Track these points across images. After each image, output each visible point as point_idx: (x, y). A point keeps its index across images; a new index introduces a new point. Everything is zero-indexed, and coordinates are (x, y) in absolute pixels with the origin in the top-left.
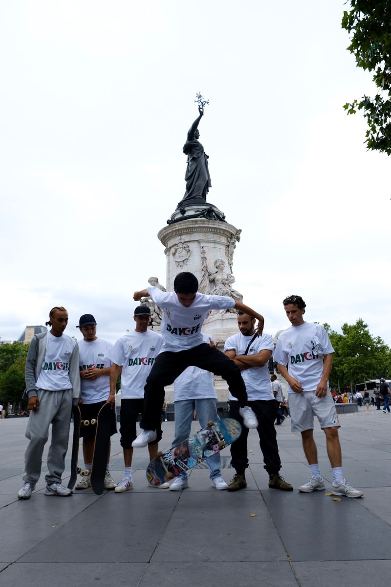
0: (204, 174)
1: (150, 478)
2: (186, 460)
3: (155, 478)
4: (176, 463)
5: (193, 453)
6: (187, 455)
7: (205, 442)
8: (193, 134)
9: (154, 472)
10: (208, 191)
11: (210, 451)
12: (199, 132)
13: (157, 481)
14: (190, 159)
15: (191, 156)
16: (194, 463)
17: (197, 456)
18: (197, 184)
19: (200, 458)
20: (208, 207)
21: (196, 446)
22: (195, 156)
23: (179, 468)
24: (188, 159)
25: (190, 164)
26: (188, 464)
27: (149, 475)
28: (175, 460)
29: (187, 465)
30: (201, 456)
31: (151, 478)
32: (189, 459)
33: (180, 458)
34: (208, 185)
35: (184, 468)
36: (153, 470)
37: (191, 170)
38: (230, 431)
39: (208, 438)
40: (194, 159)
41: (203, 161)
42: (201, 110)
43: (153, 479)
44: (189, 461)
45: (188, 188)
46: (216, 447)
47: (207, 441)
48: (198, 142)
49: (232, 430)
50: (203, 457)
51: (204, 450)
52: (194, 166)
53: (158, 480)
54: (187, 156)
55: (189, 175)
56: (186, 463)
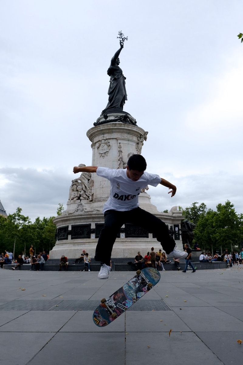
0: (122, 90)
1: (97, 322)
2: (124, 302)
3: (101, 320)
4: (116, 306)
5: (128, 296)
6: (124, 298)
7: (136, 286)
8: (115, 61)
9: (100, 316)
10: (125, 103)
11: (141, 293)
12: (120, 60)
13: (104, 323)
14: (112, 79)
15: (113, 77)
16: (131, 303)
17: (132, 298)
18: (116, 97)
19: (135, 299)
20: (124, 115)
21: (130, 290)
22: (116, 77)
23: (120, 309)
24: (111, 79)
25: (112, 82)
26: (127, 305)
27: (96, 319)
28: (116, 304)
29: (125, 306)
30: (135, 297)
31: (99, 321)
32: (126, 301)
33: (119, 302)
34: (125, 98)
35: (123, 309)
36: (99, 315)
37: (113, 87)
38: (152, 276)
39: (137, 284)
40: (115, 80)
41: (122, 81)
42: (122, 44)
43: (100, 321)
44: (127, 302)
45: (110, 100)
46: (145, 289)
47: (137, 285)
48: (119, 67)
49: (154, 275)
50: (137, 298)
51: (136, 293)
52: (115, 85)
53: (104, 321)
54: (110, 77)
55: (111, 90)
56: (124, 305)
